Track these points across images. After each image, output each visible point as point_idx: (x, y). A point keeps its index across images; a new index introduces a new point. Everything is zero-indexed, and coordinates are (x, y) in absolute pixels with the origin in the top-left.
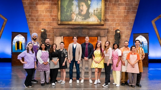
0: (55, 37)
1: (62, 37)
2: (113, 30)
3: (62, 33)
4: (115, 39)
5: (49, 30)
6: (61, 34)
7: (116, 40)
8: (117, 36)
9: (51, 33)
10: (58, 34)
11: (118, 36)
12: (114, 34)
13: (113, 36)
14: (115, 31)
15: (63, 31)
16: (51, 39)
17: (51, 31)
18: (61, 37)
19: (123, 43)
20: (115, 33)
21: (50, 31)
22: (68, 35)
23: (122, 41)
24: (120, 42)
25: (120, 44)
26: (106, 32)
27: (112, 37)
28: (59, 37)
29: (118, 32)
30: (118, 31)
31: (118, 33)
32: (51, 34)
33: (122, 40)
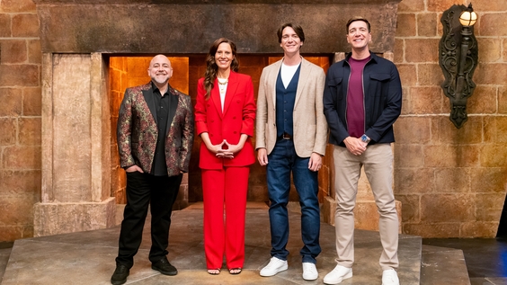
0: (48, 57)
1: (97, 58)
2: (426, 11)
3: (95, 34)
4: (446, 70)
5: (12, 14)
6: (85, 39)
7: (448, 77)
8: (459, 45)
9: (30, 34)
10: (66, 41)
11: (465, 46)
12: (439, 37)
13: (427, 49)
14: (439, 13)
15: (100, 16)
16: (31, 72)
17: (24, 22)
18: (87, 60)
19: (492, 94)
20: (440, 26)
21: (19, 19)
22: (133, 46)
23: (488, 78)
24: (472, 87)
25: (476, 103)
26: (386, 18)
27: (422, 57)
28: (77, 59)
29: (466, 18)
30: (466, 16)
31: (463, 28)
32: (27, 39)
33: (489, 72)
